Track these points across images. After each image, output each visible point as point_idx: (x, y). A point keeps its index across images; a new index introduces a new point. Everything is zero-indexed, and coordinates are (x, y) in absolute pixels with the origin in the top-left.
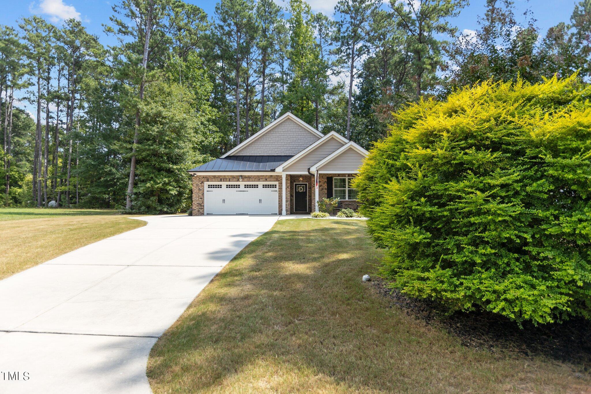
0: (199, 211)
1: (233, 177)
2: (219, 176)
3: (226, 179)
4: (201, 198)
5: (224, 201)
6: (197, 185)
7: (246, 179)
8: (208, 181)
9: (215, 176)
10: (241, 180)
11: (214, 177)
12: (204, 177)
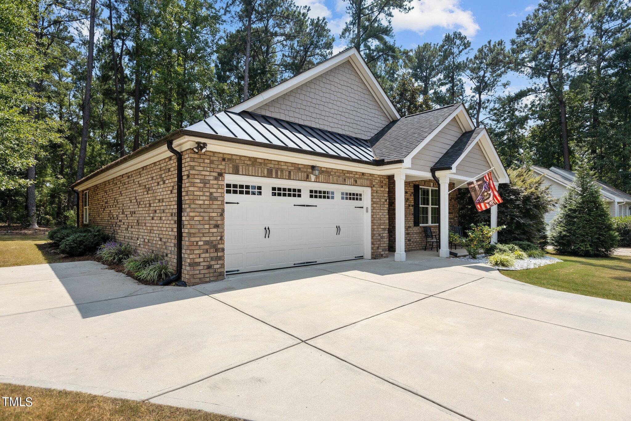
0: (209, 267)
1: (297, 168)
2: (266, 162)
3: (282, 171)
4: (217, 226)
5: (267, 230)
6: (205, 182)
7: (322, 177)
8: (236, 172)
9: (256, 159)
10: (313, 177)
11: (254, 161)
12: (225, 158)
